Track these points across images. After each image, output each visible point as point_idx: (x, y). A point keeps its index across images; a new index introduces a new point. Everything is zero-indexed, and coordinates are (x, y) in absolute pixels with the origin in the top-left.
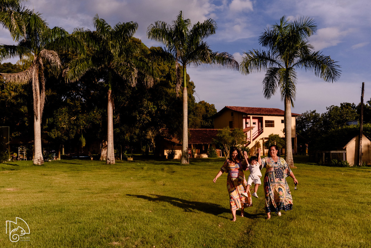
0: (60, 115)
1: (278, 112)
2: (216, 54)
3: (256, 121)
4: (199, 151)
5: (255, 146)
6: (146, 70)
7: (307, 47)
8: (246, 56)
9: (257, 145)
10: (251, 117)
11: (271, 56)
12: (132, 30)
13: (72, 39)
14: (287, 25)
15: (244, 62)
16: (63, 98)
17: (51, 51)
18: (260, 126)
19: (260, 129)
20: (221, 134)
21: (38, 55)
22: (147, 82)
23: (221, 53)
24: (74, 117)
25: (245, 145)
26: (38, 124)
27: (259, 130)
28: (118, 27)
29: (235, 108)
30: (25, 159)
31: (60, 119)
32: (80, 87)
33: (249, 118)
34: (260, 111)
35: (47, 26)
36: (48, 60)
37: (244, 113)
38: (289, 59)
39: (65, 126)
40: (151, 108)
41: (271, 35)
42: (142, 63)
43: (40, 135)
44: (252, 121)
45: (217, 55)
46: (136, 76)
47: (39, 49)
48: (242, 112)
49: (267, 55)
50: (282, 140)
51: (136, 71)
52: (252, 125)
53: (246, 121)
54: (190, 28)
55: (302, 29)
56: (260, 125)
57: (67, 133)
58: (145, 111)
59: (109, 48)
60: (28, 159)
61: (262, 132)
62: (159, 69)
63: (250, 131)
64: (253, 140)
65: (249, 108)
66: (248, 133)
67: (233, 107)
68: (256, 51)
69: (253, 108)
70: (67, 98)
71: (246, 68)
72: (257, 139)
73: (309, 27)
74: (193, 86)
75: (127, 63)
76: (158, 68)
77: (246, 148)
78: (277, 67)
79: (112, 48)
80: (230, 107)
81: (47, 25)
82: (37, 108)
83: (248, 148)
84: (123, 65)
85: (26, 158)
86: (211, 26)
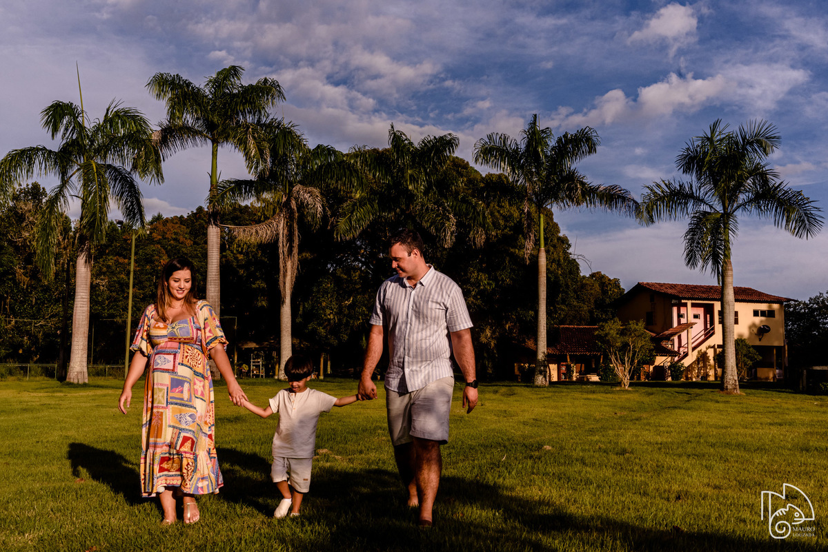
0: (323, 297)
1: (748, 294)
2: (599, 188)
3: (700, 311)
4: (583, 369)
5: (698, 360)
6: (471, 217)
7: (766, 174)
8: (650, 191)
9: (703, 357)
10: (689, 303)
11: (694, 191)
12: (449, 149)
13: (343, 167)
14: (724, 136)
15: (645, 202)
16: (329, 266)
17: (310, 189)
18: (708, 322)
19: (708, 327)
20: (603, 330)
21: (289, 194)
22: (474, 238)
23: (607, 186)
24: (347, 300)
25: (676, 359)
26: (286, 311)
27: (706, 328)
28: (426, 145)
29: (658, 286)
30: (262, 376)
31: (324, 304)
32: (360, 248)
33: (685, 305)
34: (710, 292)
35: (305, 145)
36: (302, 203)
37: (674, 295)
38: (728, 196)
39: (332, 317)
40: (484, 286)
41: (697, 153)
42: (464, 206)
43: (290, 329)
44: (690, 312)
45: (601, 189)
46: (454, 228)
47: (291, 185)
48: (671, 294)
49: (687, 189)
50: (751, 349)
51: (453, 220)
52: (691, 320)
53: (679, 311)
54: (552, 142)
55: (753, 142)
56: (708, 319)
57: (335, 330)
58: (473, 290)
59: (406, 181)
60: (268, 376)
61: (713, 334)
62: (501, 215)
63: (686, 331)
64: (694, 349)
65: (687, 286)
66: (684, 334)
67: (653, 285)
68: (667, 182)
69: (696, 287)
70: (336, 267)
71: (649, 213)
72: (703, 348)
73: (767, 138)
74: (567, 244)
75: (438, 207)
76: (499, 212)
77: (679, 364)
78: (708, 210)
79: (411, 183)
80: (648, 284)
81: (305, 143)
82: (285, 283)
83: (682, 364)
84: (432, 210)
85: (264, 374)
86: (588, 139)
